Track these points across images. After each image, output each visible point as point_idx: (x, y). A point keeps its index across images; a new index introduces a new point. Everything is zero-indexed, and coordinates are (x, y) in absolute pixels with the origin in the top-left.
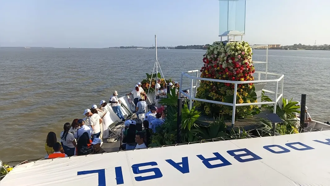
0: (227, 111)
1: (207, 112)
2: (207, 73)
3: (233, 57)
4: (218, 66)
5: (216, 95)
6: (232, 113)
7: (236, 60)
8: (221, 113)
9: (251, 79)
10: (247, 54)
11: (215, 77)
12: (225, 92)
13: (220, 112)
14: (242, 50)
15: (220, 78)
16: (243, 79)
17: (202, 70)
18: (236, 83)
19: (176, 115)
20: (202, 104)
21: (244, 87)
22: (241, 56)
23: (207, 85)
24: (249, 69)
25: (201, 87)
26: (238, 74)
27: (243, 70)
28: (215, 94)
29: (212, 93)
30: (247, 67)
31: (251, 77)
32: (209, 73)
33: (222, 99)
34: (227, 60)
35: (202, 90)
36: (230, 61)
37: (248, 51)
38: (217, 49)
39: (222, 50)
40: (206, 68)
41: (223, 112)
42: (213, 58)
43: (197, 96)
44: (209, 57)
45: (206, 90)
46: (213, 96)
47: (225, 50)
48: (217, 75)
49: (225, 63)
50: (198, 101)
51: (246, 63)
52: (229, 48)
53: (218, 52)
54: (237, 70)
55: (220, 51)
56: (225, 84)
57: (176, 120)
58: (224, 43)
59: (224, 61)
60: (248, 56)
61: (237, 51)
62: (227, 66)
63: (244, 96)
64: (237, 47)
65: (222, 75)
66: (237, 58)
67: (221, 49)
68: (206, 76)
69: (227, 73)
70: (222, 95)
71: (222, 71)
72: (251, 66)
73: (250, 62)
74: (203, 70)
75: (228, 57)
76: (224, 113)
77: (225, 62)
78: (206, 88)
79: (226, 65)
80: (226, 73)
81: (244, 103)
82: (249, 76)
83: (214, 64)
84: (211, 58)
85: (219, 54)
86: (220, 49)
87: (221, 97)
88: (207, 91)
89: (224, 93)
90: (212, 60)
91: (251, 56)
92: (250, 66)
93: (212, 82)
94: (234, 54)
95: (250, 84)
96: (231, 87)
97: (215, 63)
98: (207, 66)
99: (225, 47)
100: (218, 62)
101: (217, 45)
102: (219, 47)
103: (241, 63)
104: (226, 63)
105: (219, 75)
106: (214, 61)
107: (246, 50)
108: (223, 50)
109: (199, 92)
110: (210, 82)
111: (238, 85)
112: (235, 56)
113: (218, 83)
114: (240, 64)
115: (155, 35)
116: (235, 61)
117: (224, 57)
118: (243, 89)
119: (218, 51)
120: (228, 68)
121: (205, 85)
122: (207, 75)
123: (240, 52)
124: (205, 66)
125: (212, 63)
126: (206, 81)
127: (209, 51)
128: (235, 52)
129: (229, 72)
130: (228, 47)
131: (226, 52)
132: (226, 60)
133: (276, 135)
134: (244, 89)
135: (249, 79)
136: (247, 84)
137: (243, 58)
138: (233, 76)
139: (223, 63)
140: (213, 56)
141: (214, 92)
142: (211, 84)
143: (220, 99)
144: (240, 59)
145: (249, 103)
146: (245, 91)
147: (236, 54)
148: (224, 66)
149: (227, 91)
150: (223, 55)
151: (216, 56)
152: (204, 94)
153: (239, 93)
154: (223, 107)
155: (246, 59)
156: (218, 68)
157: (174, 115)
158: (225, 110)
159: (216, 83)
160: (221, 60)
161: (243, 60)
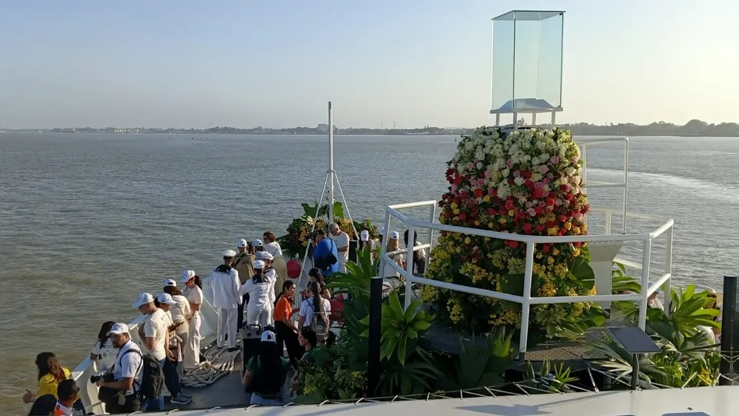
0: (510, 316)
1: (454, 315)
2: (456, 211)
3: (526, 170)
4: (485, 193)
5: (480, 271)
6: (521, 321)
7: (536, 178)
8: (494, 319)
9: (579, 231)
10: (565, 163)
11: (477, 223)
12: (506, 264)
13: (491, 319)
14: (554, 153)
15: (490, 226)
17: (444, 203)
18: (531, 242)
19: (365, 321)
20: (441, 294)
21: (556, 252)
22: (549, 166)
23: (457, 243)
24: (573, 203)
25: (442, 247)
26: (539, 215)
27: (555, 206)
28: (477, 269)
29: (469, 265)
30: (566, 198)
31: (580, 225)
32: (461, 212)
33: (495, 284)
34: (511, 178)
35: (443, 254)
36: (519, 181)
37: (570, 153)
38: (484, 147)
39: (497, 151)
40: (453, 196)
41: (498, 317)
42: (472, 171)
43: (430, 270)
44: (460, 168)
45: (453, 256)
46: (472, 273)
47: (504, 151)
48: (484, 218)
49: (505, 185)
50: (431, 286)
51: (563, 187)
52: (515, 146)
53: (486, 155)
54: (537, 205)
55: (491, 153)
56: (505, 243)
57: (365, 334)
58: (502, 133)
59: (501, 179)
60: (569, 166)
61: (538, 153)
62: (510, 194)
63: (558, 278)
64: (539, 142)
65: (496, 216)
66: (538, 173)
67: (495, 147)
68: (454, 219)
69: (511, 213)
70: (496, 270)
71: (497, 206)
72: (579, 194)
73: (574, 184)
74: (446, 200)
75: (514, 170)
76: (503, 320)
77: (505, 181)
78: (453, 251)
79: (509, 190)
80: (508, 211)
81: (556, 295)
82: (573, 222)
83: (475, 188)
84: (468, 171)
85: (488, 160)
86: (492, 148)
87: (494, 278)
88: (456, 260)
89: (501, 267)
91: (577, 168)
92: (575, 193)
93: (470, 236)
94: (530, 162)
95: (575, 244)
96: (520, 250)
97: (479, 185)
98: (457, 191)
99: (506, 143)
100: (486, 181)
101: (484, 137)
102: (489, 143)
103: (550, 187)
104: (508, 186)
105: (488, 218)
106: (476, 179)
107: (563, 153)
108: (500, 150)
110: (463, 236)
111: (538, 246)
112: (531, 166)
113: (486, 239)
114: (546, 188)
115: (330, 103)
116: (531, 179)
117: (503, 169)
118: (555, 257)
119: (487, 152)
120: (515, 200)
121: (451, 243)
122: (457, 215)
123: (545, 157)
124: (453, 192)
125: (470, 185)
126: (453, 233)
127: (462, 151)
128: (532, 156)
129: (517, 209)
130: (513, 143)
131: (507, 157)
132: (507, 178)
134: (559, 260)
135: (571, 230)
136: (566, 245)
137: (554, 172)
138: (527, 221)
139: (501, 185)
140: (473, 166)
141: (474, 261)
142: (467, 241)
143: (492, 283)
144: (545, 176)
145: (572, 297)
146: (562, 261)
147: (536, 161)
148: (503, 192)
149: (509, 260)
150: (500, 163)
151: (479, 166)
152: (448, 267)
153: (544, 267)
154: (497, 306)
155: (563, 176)
156: (487, 199)
157: (361, 321)
158: (505, 313)
159: (481, 238)
160: (495, 176)
161: (555, 179)
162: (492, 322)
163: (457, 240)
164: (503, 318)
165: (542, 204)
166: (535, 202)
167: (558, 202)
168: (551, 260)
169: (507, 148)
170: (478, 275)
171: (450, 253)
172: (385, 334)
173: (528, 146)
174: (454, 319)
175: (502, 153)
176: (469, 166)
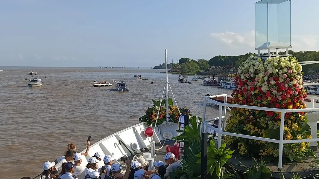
0: (270, 151)
1: (242, 151)
2: (241, 99)
3: (276, 77)
4: (255, 89)
6: (278, 153)
7: (281, 80)
8: (262, 153)
9: (303, 107)
10: (295, 73)
11: (251, 104)
12: (267, 124)
13: (261, 153)
14: (289, 68)
15: (259, 105)
16: (291, 107)
17: (234, 95)
18: (283, 112)
19: (199, 155)
20: (234, 141)
21: (292, 117)
22: (287, 75)
23: (241, 115)
24: (299, 93)
25: (233, 117)
26: (284, 99)
27: (291, 94)
28: (253, 127)
29: (248, 125)
30: (296, 90)
31: (303, 104)
32: (244, 99)
33: (262, 134)
34: (268, 81)
35: (235, 121)
36: (273, 82)
37: (297, 68)
38: (254, 66)
39: (261, 68)
40: (238, 91)
41: (264, 151)
42: (248, 78)
43: (227, 128)
44: (242, 77)
45: (239, 121)
46: (250, 129)
47: (264, 68)
48: (255, 101)
49: (265, 85)
51: (295, 85)
52: (270, 65)
53: (255, 70)
54: (282, 94)
55: (258, 69)
56: (266, 113)
57: (199, 162)
58: (263, 58)
59: (263, 82)
60: (297, 75)
61: (282, 68)
62: (268, 89)
63: (294, 130)
64: (282, 63)
65: (261, 100)
66: (282, 78)
67: (260, 66)
68: (240, 102)
69: (269, 99)
70: (262, 128)
71: (261, 96)
72: (302, 88)
73: (300, 84)
74: (235, 93)
75: (270, 77)
76: (267, 153)
77: (266, 83)
78: (239, 119)
79: (268, 87)
80: (267, 98)
81: (293, 139)
82: (299, 103)
83: (250, 86)
84: (246, 78)
85: (256, 72)
86: (258, 66)
87: (261, 131)
88: (241, 123)
89: (265, 126)
90: (247, 81)
91: (301, 76)
92: (300, 88)
93: (248, 110)
94: (278, 73)
95: (301, 113)
96: (275, 117)
97: (252, 85)
98: (241, 89)
99: (265, 64)
100: (255, 83)
101: (254, 61)
102: (256, 64)
103: (288, 85)
104: (267, 85)
105: (257, 101)
106: (250, 82)
107: (294, 67)
108: (262, 67)
109: (230, 124)
110: (245, 110)
111: (286, 114)
112: (278, 75)
113: (257, 112)
114: (286, 85)
115: (166, 50)
116: (279, 81)
117: (264, 76)
118: (291, 120)
119: (256, 68)
120: (271, 92)
121: (238, 114)
122: (242, 100)
123: (286, 70)
124: (238, 89)
125: (247, 85)
126: (240, 108)
127: (243, 68)
128: (279, 70)
129: (272, 96)
130: (269, 63)
131: (266, 70)
132: (267, 81)
134: (294, 121)
135: (299, 106)
136: (297, 113)
137: (291, 77)
138: (277, 102)
139: (263, 84)
140: (249, 75)
141: (250, 123)
142: (247, 113)
143: (260, 134)
144: (285, 80)
145: (300, 139)
146: (295, 122)
147: (281, 72)
148: (264, 88)
149: (269, 122)
150: (262, 74)
151: (252, 75)
152: (236, 127)
153: (286, 125)
154: (264, 145)
155: (294, 79)
156: (256, 92)
157: (197, 155)
158: (268, 149)
159: (254, 111)
160: (260, 80)
161: (291, 81)
162: (261, 154)
163: (241, 113)
164: (267, 152)
165: (284, 94)
166: (281, 93)
167: (293, 92)
168: (290, 122)
169: (265, 67)
170: (254, 130)
171: (238, 120)
172: (209, 162)
173: (276, 64)
174: (242, 153)
175: (263, 69)
176: (247, 75)
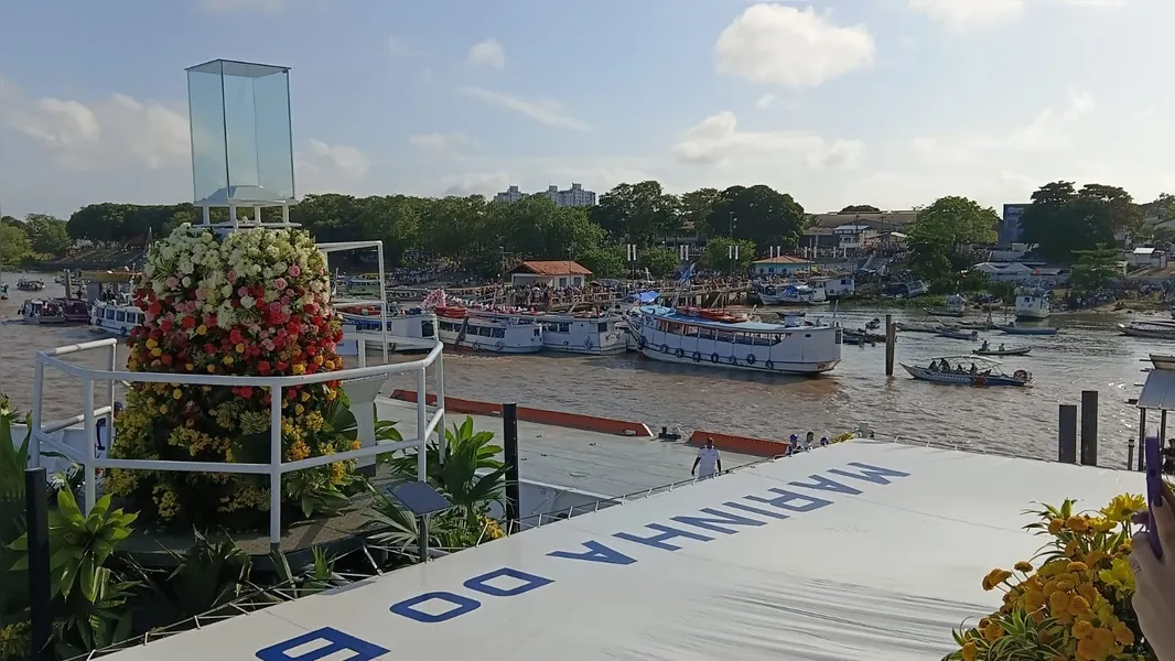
0: (248, 497)
1: (165, 509)
2: (156, 352)
3: (256, 287)
4: (199, 322)
5: (200, 437)
6: (268, 499)
7: (271, 296)
8: (226, 505)
9: (333, 366)
10: (308, 275)
11: (189, 367)
12: (237, 422)
13: (222, 505)
14: (292, 262)
15: (211, 368)
16: (302, 367)
17: (135, 341)
18: (275, 385)
19: (21, 543)
20: (141, 481)
21: (306, 397)
22: (287, 280)
23: (160, 400)
24: (323, 328)
25: (136, 408)
26: (280, 348)
27: (300, 334)
28: (195, 435)
29: (182, 430)
30: (314, 322)
31: (333, 358)
32: (163, 353)
33: (224, 452)
34: (235, 298)
35: (140, 420)
36: (247, 302)
37: (314, 261)
38: (191, 254)
39: (212, 260)
40: (148, 329)
41: (231, 501)
42: (176, 291)
43: (119, 446)
44: (157, 287)
45: (155, 419)
46: (189, 441)
47: (222, 260)
48: (199, 358)
49: (227, 308)
50: (123, 470)
51: (309, 308)
52: (237, 252)
53: (196, 266)
54: (275, 334)
55: (203, 263)
56: (234, 391)
57: (21, 565)
58: (218, 234)
59: (221, 300)
60: (314, 279)
61: (271, 262)
62: (235, 321)
63: (311, 430)
64: (270, 248)
65: (217, 354)
66: (273, 289)
67: (208, 254)
68: (153, 364)
69: (240, 349)
70: (224, 433)
71: (218, 338)
72: (329, 316)
73: (322, 305)
74: (138, 337)
75: (240, 287)
76: (239, 503)
77: (227, 303)
78: (155, 412)
79: (234, 315)
80: (235, 346)
81: (311, 455)
82: (324, 354)
83: (183, 315)
84: (169, 290)
85: (199, 274)
86: (204, 255)
87: (221, 444)
88: (161, 426)
89: (231, 427)
90: (172, 298)
91: (324, 282)
92: (325, 316)
93: (181, 387)
94: (260, 274)
95: (329, 383)
96: (259, 400)
97: (189, 310)
98: (154, 322)
99: (223, 248)
100: (198, 305)
101: (189, 240)
102: (198, 249)
103: (291, 308)
104: (232, 309)
105: (205, 358)
106: (182, 301)
107: (304, 260)
108: (215, 258)
109: (126, 430)
110: (170, 388)
111: (285, 390)
112: (262, 281)
113: (206, 389)
114: (286, 309)
116: (264, 299)
117: (223, 285)
118: (304, 404)
119: (197, 262)
120: (244, 330)
121: (150, 400)
122: (157, 358)
123: (282, 267)
124: (146, 323)
125: (174, 312)
126: (153, 384)
127: (158, 260)
128: (263, 266)
129: (247, 342)
130: (234, 247)
131: (227, 268)
132: (229, 298)
133: (433, 557)
134: (310, 407)
135: (323, 365)
136: (318, 385)
137: (295, 288)
138: (261, 357)
139: (221, 309)
140: (176, 283)
141: (189, 424)
142: (177, 394)
143: (219, 451)
144: (283, 294)
145: (330, 456)
146: (314, 409)
147: (269, 273)
148: (225, 319)
149: (242, 416)
150: (216, 278)
151: (186, 282)
152: (147, 439)
153: (291, 419)
154: (230, 484)
155: (307, 292)
156: (202, 330)
157: (12, 546)
158: (242, 492)
159: (197, 388)
160: (211, 296)
161: (297, 298)
162: (224, 509)
163: (160, 396)
164: (239, 500)
165: (282, 332)
166: (272, 330)
167: (304, 328)
168: (300, 409)
169: (225, 255)
170: (199, 442)
171: (152, 417)
172: (55, 561)
173: (255, 250)
174: (165, 514)
175: (219, 263)
176: (171, 283)
